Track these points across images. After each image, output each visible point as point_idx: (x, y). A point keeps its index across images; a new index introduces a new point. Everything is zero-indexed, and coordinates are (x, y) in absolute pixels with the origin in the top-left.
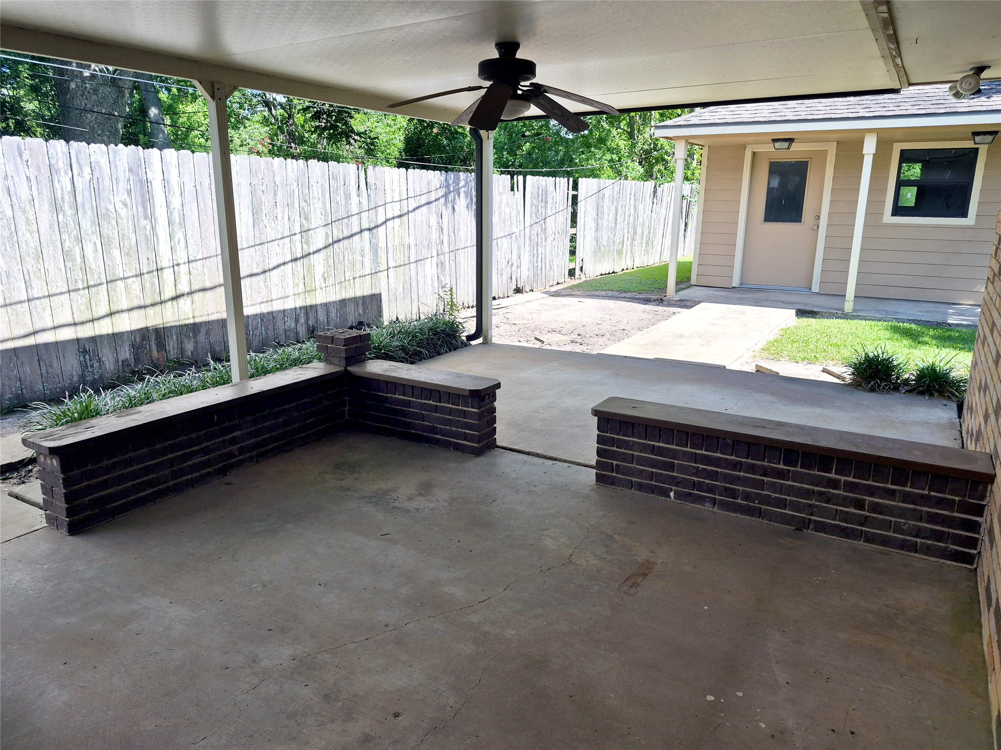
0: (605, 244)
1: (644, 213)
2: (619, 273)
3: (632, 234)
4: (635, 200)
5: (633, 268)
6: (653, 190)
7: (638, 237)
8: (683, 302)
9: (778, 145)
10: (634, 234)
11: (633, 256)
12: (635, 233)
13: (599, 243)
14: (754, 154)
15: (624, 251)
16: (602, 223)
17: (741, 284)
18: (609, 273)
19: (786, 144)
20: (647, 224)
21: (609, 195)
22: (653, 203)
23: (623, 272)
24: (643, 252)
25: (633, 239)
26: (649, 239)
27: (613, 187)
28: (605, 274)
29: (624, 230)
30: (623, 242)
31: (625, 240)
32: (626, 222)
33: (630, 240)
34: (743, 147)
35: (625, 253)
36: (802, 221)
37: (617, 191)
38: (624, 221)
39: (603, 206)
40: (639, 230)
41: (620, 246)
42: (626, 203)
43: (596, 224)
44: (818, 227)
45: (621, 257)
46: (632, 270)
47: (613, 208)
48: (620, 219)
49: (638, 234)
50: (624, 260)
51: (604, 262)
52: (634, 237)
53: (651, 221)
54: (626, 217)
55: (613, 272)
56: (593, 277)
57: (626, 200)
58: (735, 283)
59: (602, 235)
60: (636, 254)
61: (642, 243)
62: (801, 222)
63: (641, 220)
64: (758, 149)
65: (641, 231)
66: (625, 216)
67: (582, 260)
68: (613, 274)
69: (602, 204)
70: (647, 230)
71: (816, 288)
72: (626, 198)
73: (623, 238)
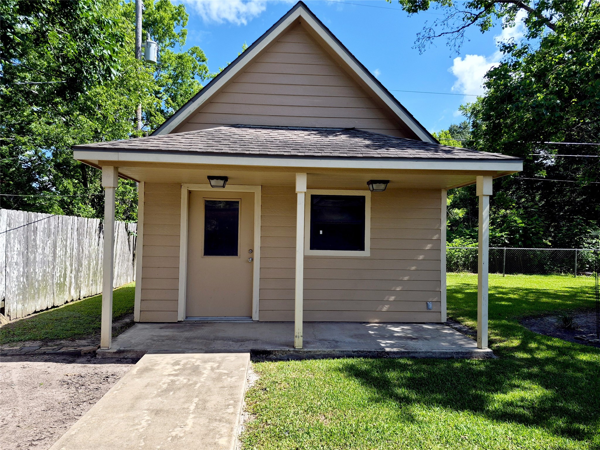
0: (40, 279)
1: (90, 246)
2: (62, 307)
3: (76, 266)
4: (79, 234)
5: (79, 299)
6: (98, 226)
7: (84, 269)
8: (121, 354)
9: (213, 182)
10: (78, 266)
11: (78, 288)
12: (80, 264)
13: (30, 279)
14: (190, 192)
15: (67, 283)
16: (35, 258)
17: (187, 317)
18: (47, 309)
19: (221, 182)
20: (93, 256)
21: (44, 228)
22: (99, 237)
23: (67, 305)
24: (91, 282)
25: (78, 271)
26: (97, 269)
27: (49, 221)
28: (42, 311)
29: (65, 263)
30: (65, 274)
31: (68, 272)
32: (68, 255)
33: (74, 272)
34: (179, 185)
35: (68, 285)
36: (239, 255)
37: (55, 225)
38: (66, 254)
39: (35, 240)
40: (85, 262)
41: (62, 280)
42: (67, 237)
43: (25, 259)
44: (252, 260)
45: (64, 290)
46: (79, 301)
47: (50, 242)
48: (59, 252)
49: (83, 266)
50: (68, 292)
51: (38, 298)
52: (79, 269)
53: (98, 253)
54: (68, 250)
55: (53, 307)
56: (20, 317)
57: (67, 234)
58: (181, 317)
59: (34, 270)
60: (82, 285)
61: (89, 275)
62: (237, 255)
63: (87, 253)
64: (194, 188)
65: (87, 262)
66: (66, 249)
67: (4, 300)
68: (53, 309)
69: (33, 237)
70: (95, 262)
71: (256, 317)
72: (67, 232)
73: (65, 270)
